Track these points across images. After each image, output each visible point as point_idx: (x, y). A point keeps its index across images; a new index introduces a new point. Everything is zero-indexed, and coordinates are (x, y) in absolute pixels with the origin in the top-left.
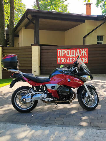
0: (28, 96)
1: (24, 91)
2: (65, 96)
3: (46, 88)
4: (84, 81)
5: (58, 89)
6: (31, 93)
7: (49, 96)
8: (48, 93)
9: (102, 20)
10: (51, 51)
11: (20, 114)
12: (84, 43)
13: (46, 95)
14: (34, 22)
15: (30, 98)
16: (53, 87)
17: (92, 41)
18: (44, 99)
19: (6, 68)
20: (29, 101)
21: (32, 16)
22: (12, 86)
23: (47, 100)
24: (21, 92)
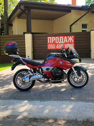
0: (26, 77)
1: (23, 73)
2: (58, 76)
3: (42, 70)
4: (73, 63)
5: (52, 70)
6: (29, 75)
7: (45, 76)
8: (44, 74)
9: (87, 10)
10: (42, 38)
11: (21, 92)
12: (70, 31)
13: (42, 76)
14: (26, 12)
15: (29, 78)
16: (47, 69)
17: (77, 29)
18: (40, 80)
19: (7, 54)
20: (28, 81)
21: (25, 7)
22: (13, 69)
23: (42, 80)
24: (21, 74)
